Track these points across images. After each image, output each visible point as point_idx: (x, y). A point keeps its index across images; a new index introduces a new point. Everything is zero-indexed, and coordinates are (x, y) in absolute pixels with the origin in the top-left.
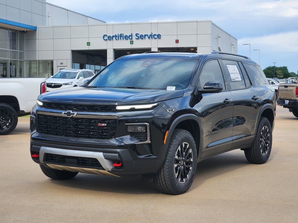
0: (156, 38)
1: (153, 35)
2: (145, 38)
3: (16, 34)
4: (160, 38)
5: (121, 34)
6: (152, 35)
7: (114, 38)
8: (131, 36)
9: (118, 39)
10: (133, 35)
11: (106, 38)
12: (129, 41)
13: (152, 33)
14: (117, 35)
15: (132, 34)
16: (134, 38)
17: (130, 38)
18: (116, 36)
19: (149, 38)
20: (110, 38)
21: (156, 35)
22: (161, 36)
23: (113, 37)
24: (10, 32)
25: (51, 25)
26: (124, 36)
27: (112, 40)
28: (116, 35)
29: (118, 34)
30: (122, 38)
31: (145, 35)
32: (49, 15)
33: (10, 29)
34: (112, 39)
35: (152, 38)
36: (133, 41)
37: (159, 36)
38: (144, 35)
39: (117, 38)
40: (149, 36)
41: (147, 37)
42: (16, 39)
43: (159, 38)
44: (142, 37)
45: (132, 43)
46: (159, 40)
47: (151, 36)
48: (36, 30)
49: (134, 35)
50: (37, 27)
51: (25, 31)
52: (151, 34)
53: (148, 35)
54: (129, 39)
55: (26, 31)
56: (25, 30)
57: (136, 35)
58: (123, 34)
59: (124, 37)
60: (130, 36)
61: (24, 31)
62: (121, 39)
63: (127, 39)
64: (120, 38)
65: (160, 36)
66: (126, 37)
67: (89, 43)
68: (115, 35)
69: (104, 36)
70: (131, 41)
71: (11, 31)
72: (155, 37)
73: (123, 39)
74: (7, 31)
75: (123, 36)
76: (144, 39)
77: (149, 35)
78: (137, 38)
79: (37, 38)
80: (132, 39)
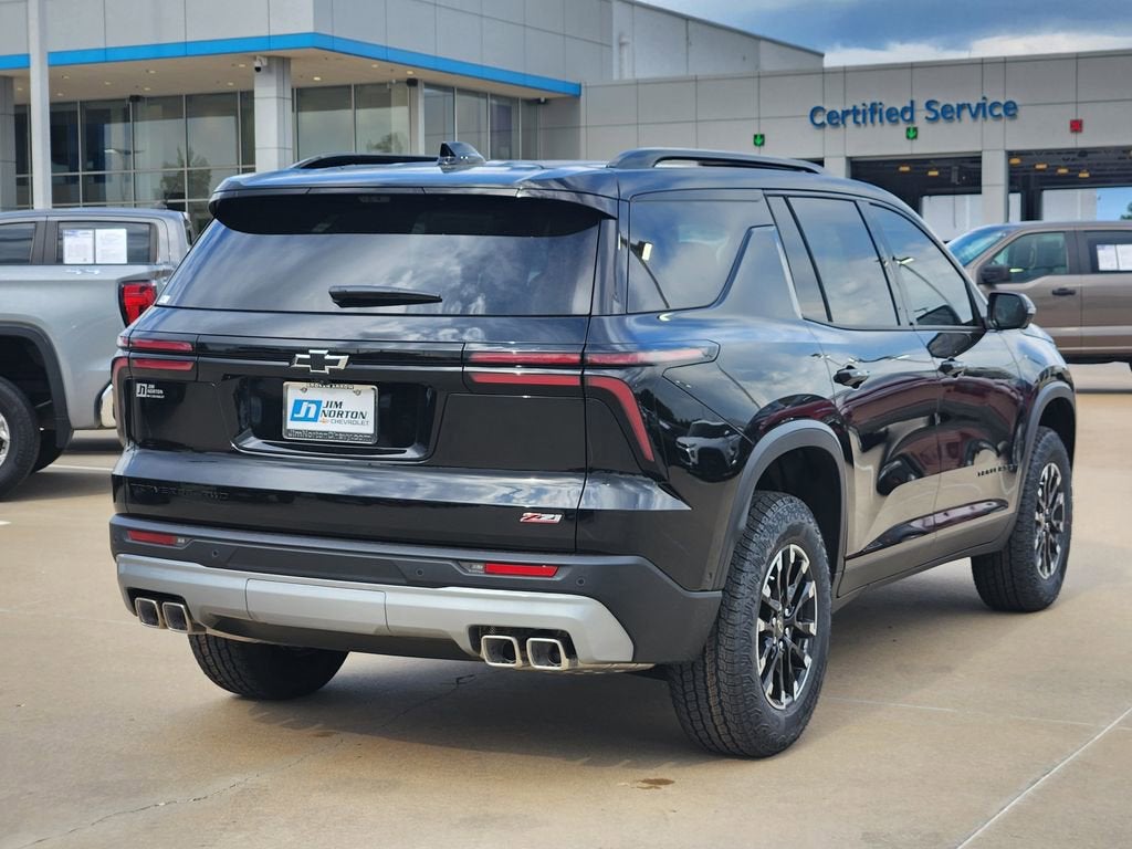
0: (999, 116)
1: (988, 104)
2: (959, 117)
3: (510, 113)
4: (1013, 116)
5: (873, 105)
6: (984, 104)
7: (850, 119)
8: (911, 108)
9: (864, 121)
10: (917, 107)
11: (818, 120)
12: (902, 127)
13: (984, 98)
14: (861, 108)
15: (912, 102)
16: (921, 115)
17: (908, 116)
18: (855, 112)
19: (974, 116)
20: (835, 119)
21: (999, 103)
22: (1019, 108)
23: (846, 113)
24: (491, 105)
25: (627, 76)
26: (885, 110)
27: (842, 126)
28: (855, 107)
29: (864, 105)
30: (877, 117)
31: (961, 107)
32: (624, 40)
33: (494, 96)
34: (843, 123)
35: (984, 115)
36: (915, 129)
37: (1010, 109)
38: (955, 106)
39: (860, 119)
40: (974, 110)
41: (966, 114)
42: (513, 128)
43: (1010, 115)
44: (949, 114)
45: (912, 134)
46: (1009, 123)
47: (982, 110)
48: (577, 97)
49: (920, 105)
50: (583, 85)
51: (543, 100)
52: (981, 101)
53: (969, 105)
54: (901, 120)
55: (546, 100)
56: (543, 97)
57: (929, 105)
58: (881, 104)
59: (884, 115)
60: (905, 110)
61: (538, 101)
62: (872, 121)
63: (896, 122)
64: (869, 116)
65: (1015, 107)
66: (892, 116)
67: (762, 136)
68: (851, 108)
69: (814, 112)
70: (908, 130)
71: (494, 102)
72: (998, 111)
73: (881, 120)
74: (483, 101)
75: (881, 110)
76: (957, 120)
77: (974, 106)
78: (932, 116)
79: (583, 123)
80: (911, 120)
